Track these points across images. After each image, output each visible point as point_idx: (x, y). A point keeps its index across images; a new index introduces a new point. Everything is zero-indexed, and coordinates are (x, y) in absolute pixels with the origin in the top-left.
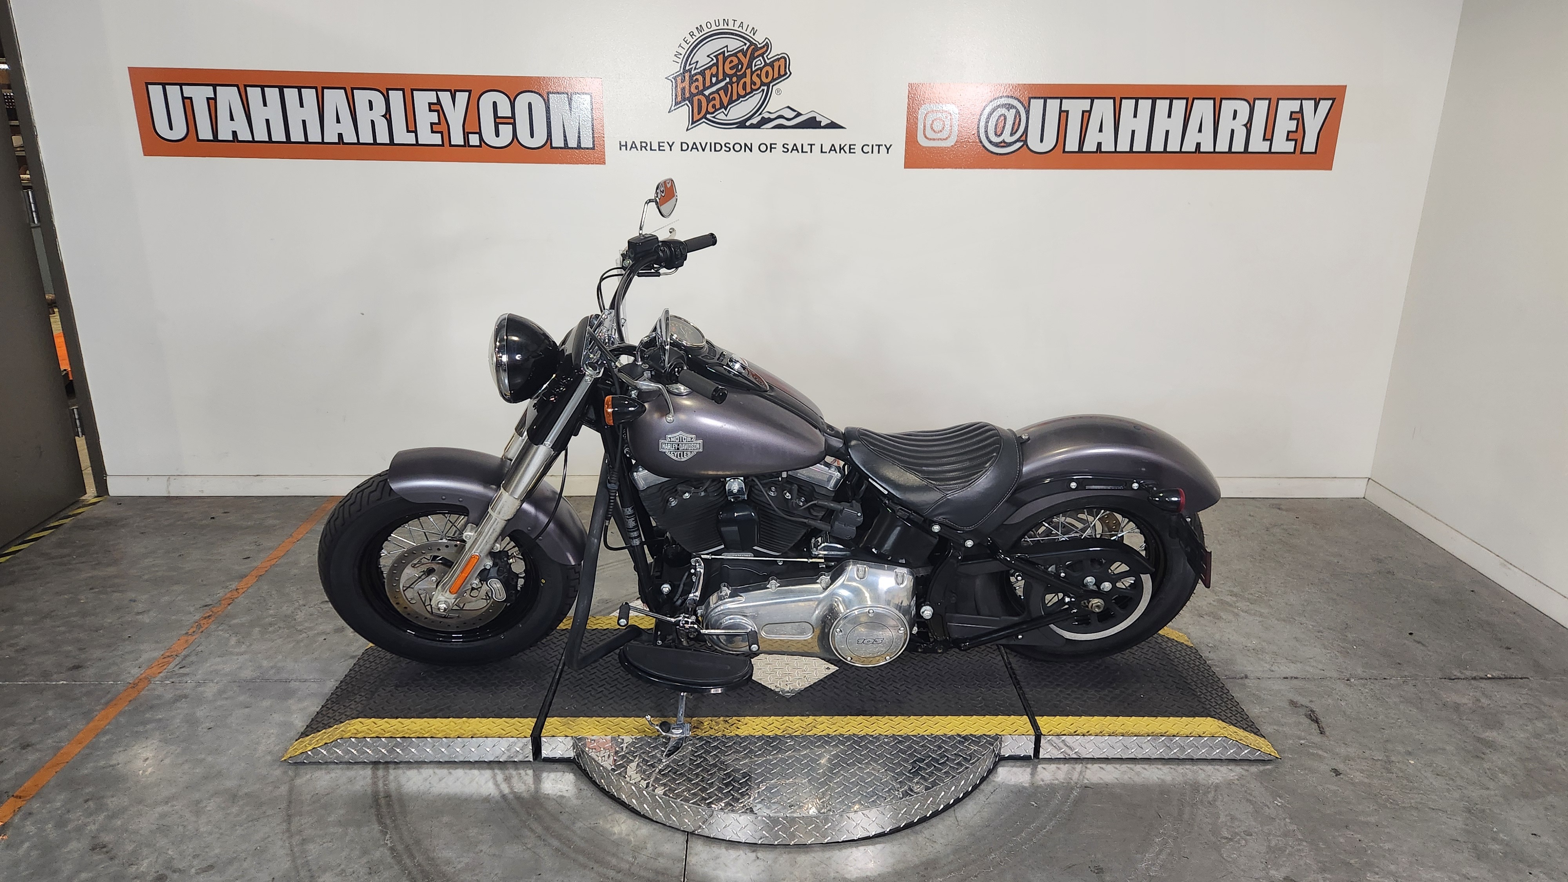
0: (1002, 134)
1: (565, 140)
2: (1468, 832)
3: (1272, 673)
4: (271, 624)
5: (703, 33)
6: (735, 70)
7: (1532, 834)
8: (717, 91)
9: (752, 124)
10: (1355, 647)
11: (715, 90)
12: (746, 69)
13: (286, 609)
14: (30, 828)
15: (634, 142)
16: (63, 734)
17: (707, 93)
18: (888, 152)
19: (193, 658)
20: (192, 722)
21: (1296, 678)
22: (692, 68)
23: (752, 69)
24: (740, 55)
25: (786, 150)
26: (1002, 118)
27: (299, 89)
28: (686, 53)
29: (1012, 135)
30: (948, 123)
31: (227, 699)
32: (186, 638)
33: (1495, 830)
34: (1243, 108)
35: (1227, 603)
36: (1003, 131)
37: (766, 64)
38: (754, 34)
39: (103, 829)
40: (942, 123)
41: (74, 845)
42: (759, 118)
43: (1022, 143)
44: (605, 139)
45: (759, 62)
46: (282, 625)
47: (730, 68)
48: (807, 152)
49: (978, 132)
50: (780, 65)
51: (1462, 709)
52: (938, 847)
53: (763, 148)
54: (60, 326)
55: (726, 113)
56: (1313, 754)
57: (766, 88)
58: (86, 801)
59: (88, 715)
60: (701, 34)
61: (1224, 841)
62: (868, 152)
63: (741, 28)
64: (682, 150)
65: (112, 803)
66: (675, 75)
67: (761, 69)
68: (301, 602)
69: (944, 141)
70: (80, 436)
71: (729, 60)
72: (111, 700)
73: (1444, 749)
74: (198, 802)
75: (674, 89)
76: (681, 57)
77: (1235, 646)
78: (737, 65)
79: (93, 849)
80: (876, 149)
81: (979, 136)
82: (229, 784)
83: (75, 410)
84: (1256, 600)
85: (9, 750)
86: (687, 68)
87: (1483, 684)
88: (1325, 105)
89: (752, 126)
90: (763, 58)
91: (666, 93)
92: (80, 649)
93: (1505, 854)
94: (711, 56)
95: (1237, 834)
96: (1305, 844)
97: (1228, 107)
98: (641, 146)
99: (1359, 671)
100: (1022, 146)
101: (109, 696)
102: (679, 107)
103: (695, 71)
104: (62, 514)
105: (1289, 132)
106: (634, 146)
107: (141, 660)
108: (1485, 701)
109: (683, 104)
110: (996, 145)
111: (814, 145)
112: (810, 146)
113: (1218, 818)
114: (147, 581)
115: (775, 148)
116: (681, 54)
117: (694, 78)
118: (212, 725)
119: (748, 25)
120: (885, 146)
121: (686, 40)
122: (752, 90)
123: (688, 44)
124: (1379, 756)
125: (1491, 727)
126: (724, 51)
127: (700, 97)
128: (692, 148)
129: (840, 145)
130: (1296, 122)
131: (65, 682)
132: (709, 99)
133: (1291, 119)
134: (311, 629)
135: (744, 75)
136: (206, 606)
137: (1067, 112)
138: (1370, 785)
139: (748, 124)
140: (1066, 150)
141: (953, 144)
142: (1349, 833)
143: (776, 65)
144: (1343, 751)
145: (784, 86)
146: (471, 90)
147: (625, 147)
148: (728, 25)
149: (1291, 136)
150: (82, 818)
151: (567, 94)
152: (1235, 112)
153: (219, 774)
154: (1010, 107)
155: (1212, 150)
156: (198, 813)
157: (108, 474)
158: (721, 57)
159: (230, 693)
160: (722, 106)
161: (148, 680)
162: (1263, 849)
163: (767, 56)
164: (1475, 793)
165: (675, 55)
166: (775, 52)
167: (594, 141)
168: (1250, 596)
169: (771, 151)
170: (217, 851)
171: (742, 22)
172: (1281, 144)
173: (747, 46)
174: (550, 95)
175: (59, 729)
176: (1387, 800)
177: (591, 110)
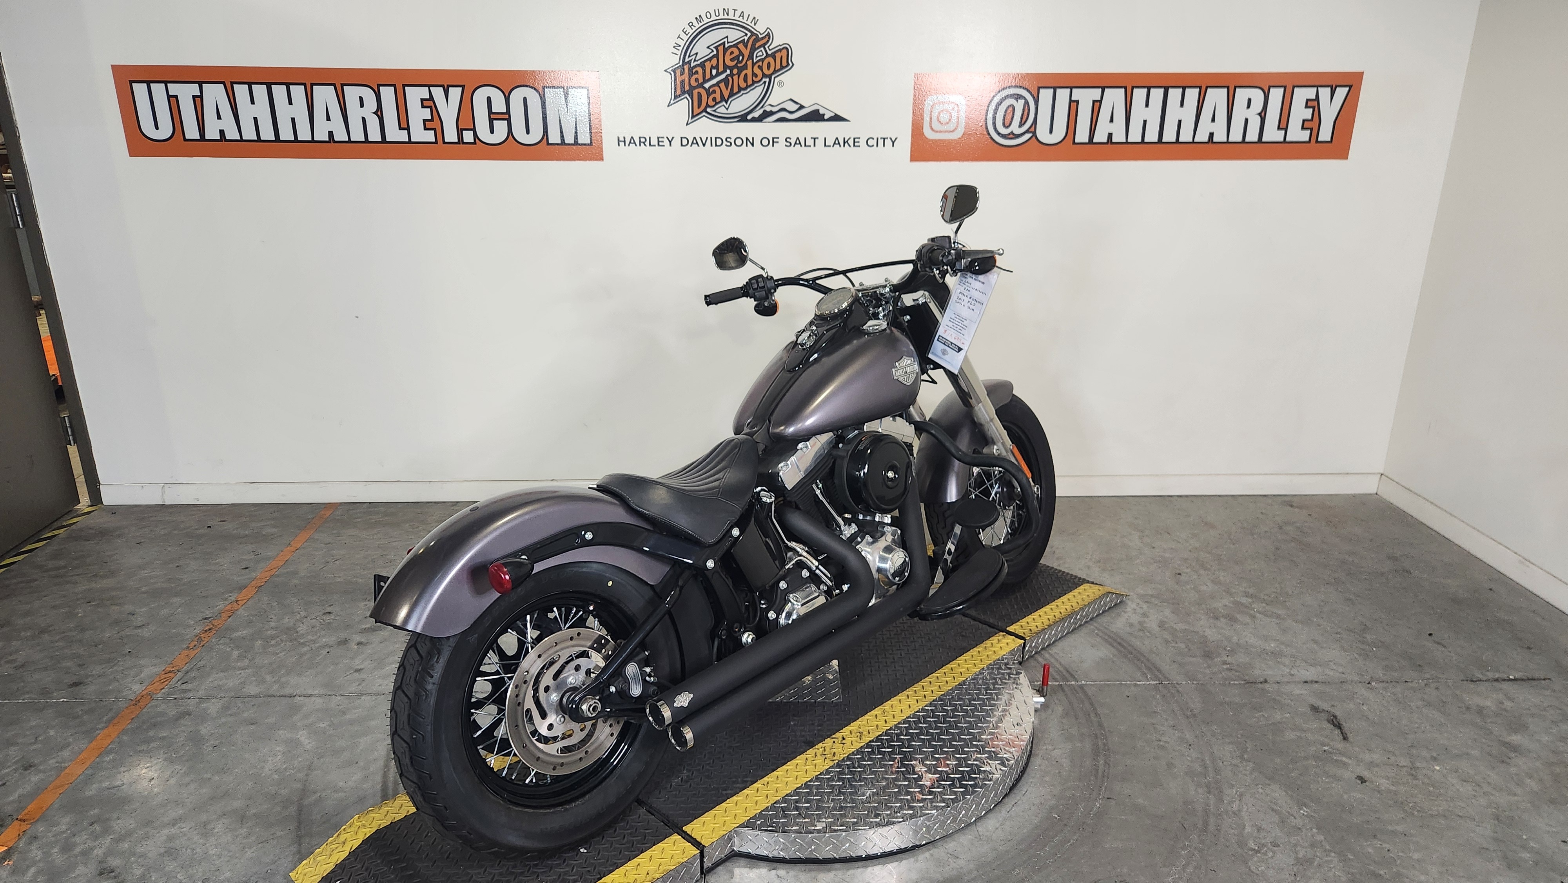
0: (1010, 125)
1: (562, 136)
2: (1496, 840)
3: (1291, 677)
4: (273, 637)
5: (703, 23)
6: (736, 61)
7: (1562, 841)
8: (718, 84)
9: (753, 117)
10: (1374, 649)
11: (715, 83)
12: (747, 60)
13: (287, 621)
14: (36, 853)
15: (632, 138)
16: (66, 753)
17: (707, 85)
18: (893, 145)
19: (194, 674)
20: (196, 739)
21: (1316, 682)
22: (691, 60)
23: (753, 61)
24: (741, 46)
25: (789, 144)
26: (1011, 109)
27: (288, 85)
28: (685, 44)
29: (1021, 126)
30: (954, 114)
31: (231, 715)
32: (187, 652)
33: (1524, 837)
34: (1257, 95)
35: (1242, 604)
36: (1011, 122)
37: (768, 55)
38: (755, 24)
39: (110, 852)
40: (948, 115)
41: (81, 869)
42: (761, 111)
43: (1030, 135)
44: (603, 135)
45: (760, 54)
46: (284, 637)
47: (732, 60)
48: (810, 146)
49: (986, 123)
50: (782, 57)
51: (1485, 712)
52: (961, 862)
53: (765, 142)
54: (48, 328)
55: (727, 106)
56: (1336, 761)
57: (767, 80)
58: (92, 824)
59: (90, 734)
60: (701, 24)
61: (1251, 853)
62: (873, 146)
63: (741, 18)
64: (682, 145)
65: (118, 825)
66: (674, 68)
67: (762, 60)
68: (303, 614)
69: (951, 133)
70: (72, 444)
71: (729, 51)
72: (113, 718)
73: (1468, 754)
74: (205, 824)
75: (673, 83)
76: (681, 48)
77: (1252, 649)
78: (738, 57)
79: (101, 874)
80: (881, 142)
81: (987, 128)
82: (237, 804)
83: (66, 418)
84: (1272, 602)
85: (11, 771)
86: (687, 60)
87: (1505, 686)
88: (1341, 93)
89: (754, 120)
90: (765, 48)
91: (665, 86)
92: (80, 665)
93: (1536, 863)
94: (711, 47)
95: (1264, 845)
96: (1333, 854)
97: (1242, 95)
98: (640, 141)
99: (1380, 673)
100: (1032, 137)
101: (110, 715)
102: (678, 101)
103: (696, 63)
104: (57, 524)
105: (1304, 121)
106: (632, 141)
107: (142, 675)
108: (1508, 704)
109: (682, 97)
110: (1004, 136)
111: (818, 138)
112: (813, 140)
113: (1244, 828)
114: (145, 593)
115: (777, 142)
116: (680, 46)
117: (694, 71)
118: (217, 743)
119: (749, 15)
120: (891, 139)
121: (685, 31)
122: (754, 82)
123: (687, 35)
124: (1403, 762)
125: (1516, 732)
126: (725, 42)
127: (701, 90)
128: (693, 143)
129: (844, 139)
130: (1311, 110)
131: (65, 700)
132: (709, 92)
133: (1307, 107)
134: (314, 641)
135: (745, 67)
136: (206, 619)
137: (1077, 102)
138: (1396, 793)
139: (749, 117)
140: (1076, 141)
141: (959, 136)
142: (1377, 843)
143: (778, 56)
144: (1367, 757)
145: (785, 77)
146: (464, 85)
147: (623, 143)
148: (728, 14)
149: (1306, 125)
150: (88, 841)
151: (564, 89)
152: (1250, 100)
153: (226, 794)
154: (1018, 97)
155: (1225, 140)
156: (205, 835)
157: (101, 482)
158: (721, 49)
159: (234, 710)
160: (723, 99)
161: (150, 696)
162: (1292, 861)
163: (768, 47)
164: (1503, 799)
165: (674, 47)
166: (777, 42)
167: (591, 137)
168: (1266, 597)
169: (773, 145)
170: (228, 874)
171: (743, 12)
172: (1297, 133)
173: (748, 36)
174: (546, 89)
175: (61, 749)
176: (1413, 808)
177: (589, 105)
